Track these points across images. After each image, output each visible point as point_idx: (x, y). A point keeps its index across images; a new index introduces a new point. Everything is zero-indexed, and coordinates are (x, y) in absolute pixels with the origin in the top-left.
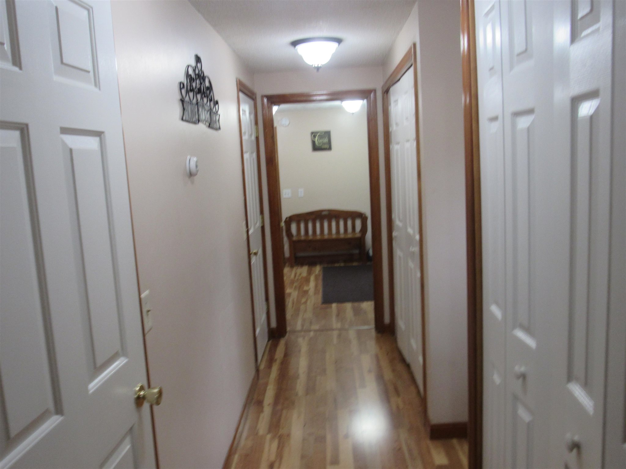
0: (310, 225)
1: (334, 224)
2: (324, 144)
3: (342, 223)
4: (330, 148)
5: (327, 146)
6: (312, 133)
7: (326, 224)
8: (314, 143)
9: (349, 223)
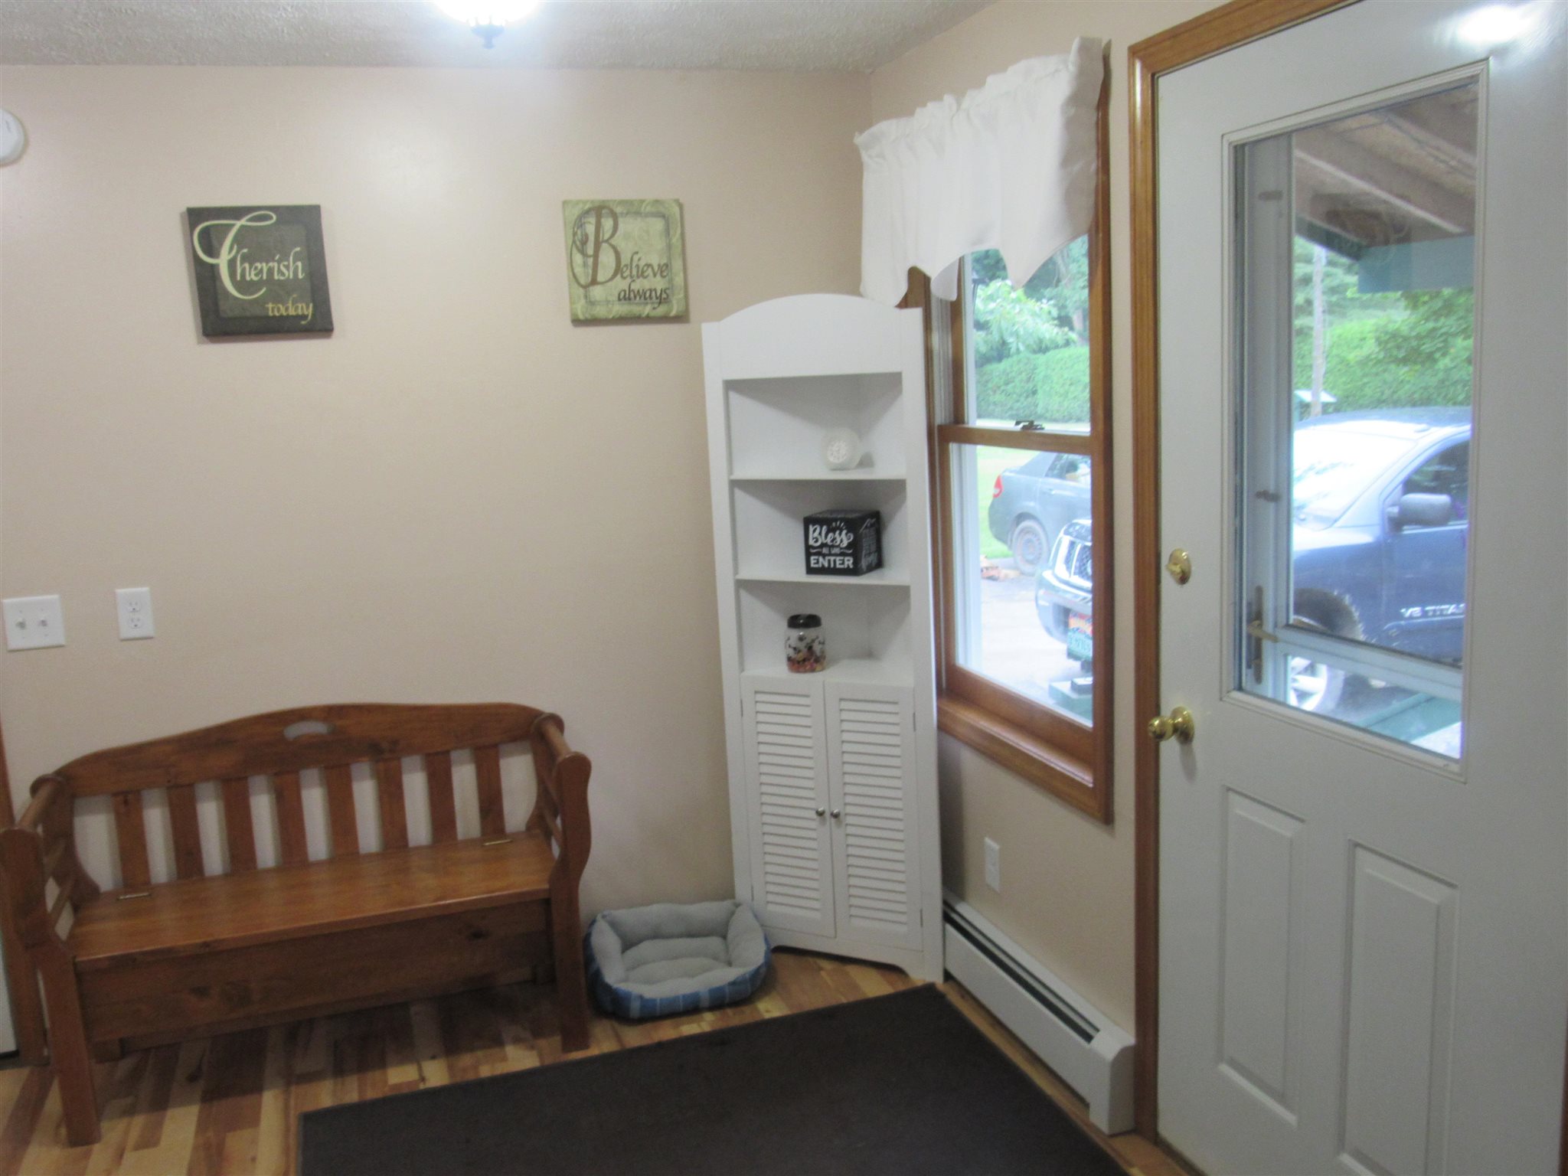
0: (210, 814)
1: (365, 793)
2: (279, 290)
3: (415, 785)
4: (319, 325)
5: (301, 308)
6: (195, 216)
7: (314, 801)
8: (205, 280)
9: (464, 777)
